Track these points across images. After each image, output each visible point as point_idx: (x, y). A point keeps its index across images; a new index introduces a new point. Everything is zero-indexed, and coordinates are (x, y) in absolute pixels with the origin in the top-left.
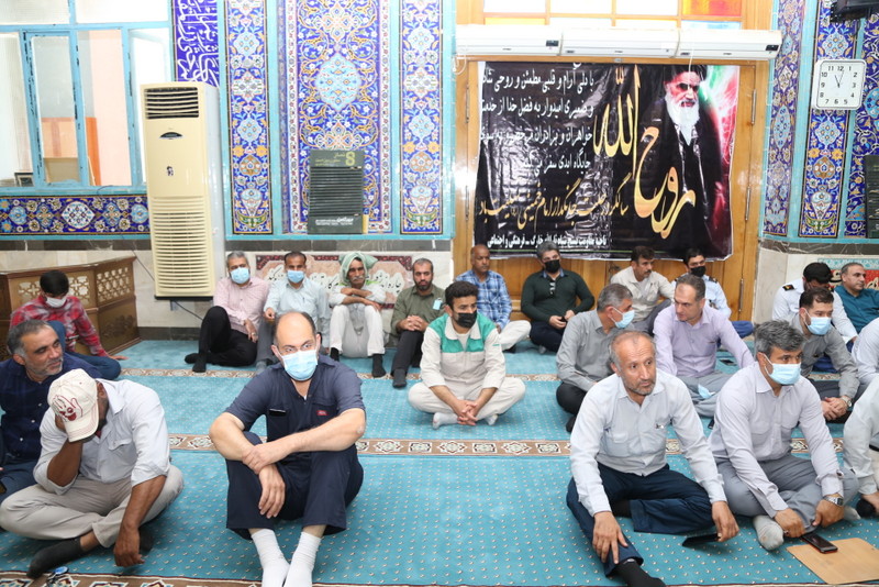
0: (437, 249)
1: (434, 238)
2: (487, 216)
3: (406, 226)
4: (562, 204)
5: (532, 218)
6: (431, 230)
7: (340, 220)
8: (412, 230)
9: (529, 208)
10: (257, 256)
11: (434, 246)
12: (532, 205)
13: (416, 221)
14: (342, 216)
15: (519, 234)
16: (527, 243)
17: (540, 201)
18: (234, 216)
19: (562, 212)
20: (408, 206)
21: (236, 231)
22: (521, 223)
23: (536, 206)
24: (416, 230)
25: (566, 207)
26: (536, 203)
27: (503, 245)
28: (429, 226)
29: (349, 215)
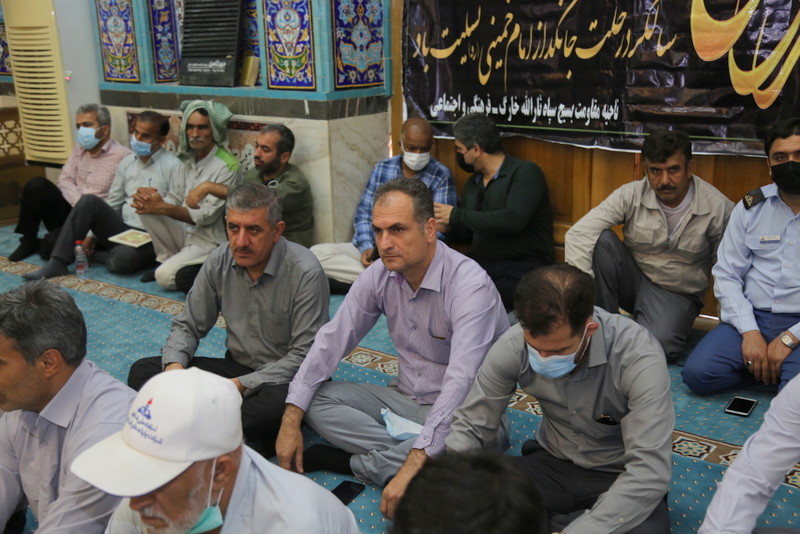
0: (312, 116)
1: (306, 97)
2: (430, 58)
3: (274, 76)
4: (551, 35)
5: (499, 64)
6: (302, 84)
7: (212, 64)
8: (280, 83)
9: (494, 44)
10: (128, 114)
11: (307, 111)
12: (500, 39)
13: (284, 68)
14: (214, 58)
15: (483, 92)
16: (495, 111)
17: (511, 30)
18: (104, 56)
19: (551, 52)
20: (274, 43)
21: (107, 77)
22: (484, 74)
23: (506, 40)
24: (285, 83)
25: (558, 42)
26: (505, 34)
27: (459, 112)
28: (298, 76)
29: (222, 58)
